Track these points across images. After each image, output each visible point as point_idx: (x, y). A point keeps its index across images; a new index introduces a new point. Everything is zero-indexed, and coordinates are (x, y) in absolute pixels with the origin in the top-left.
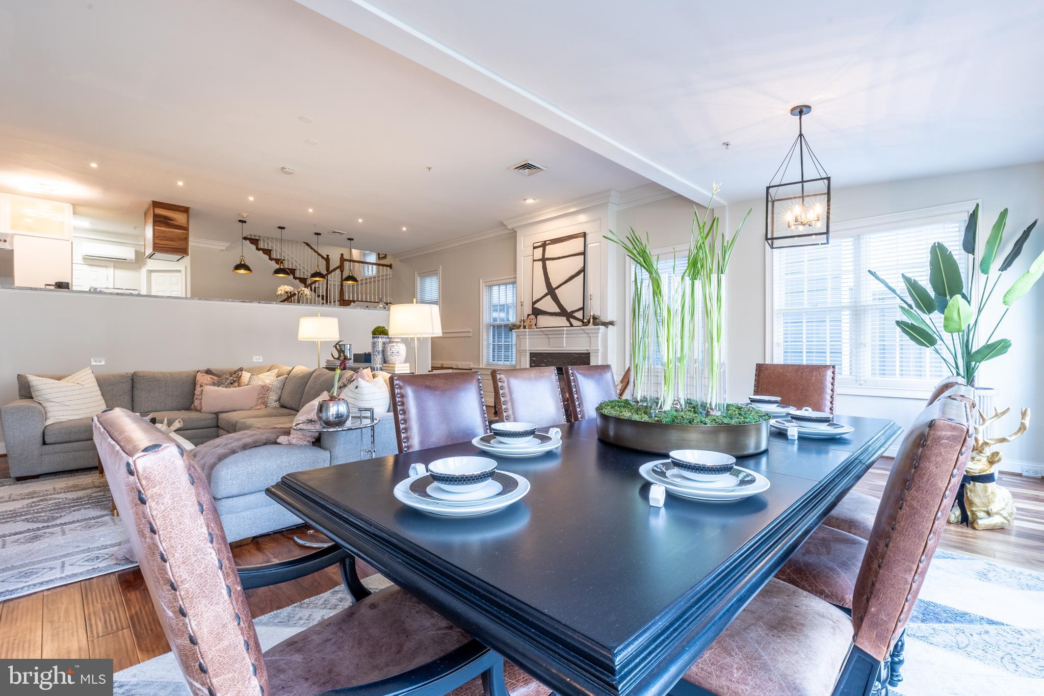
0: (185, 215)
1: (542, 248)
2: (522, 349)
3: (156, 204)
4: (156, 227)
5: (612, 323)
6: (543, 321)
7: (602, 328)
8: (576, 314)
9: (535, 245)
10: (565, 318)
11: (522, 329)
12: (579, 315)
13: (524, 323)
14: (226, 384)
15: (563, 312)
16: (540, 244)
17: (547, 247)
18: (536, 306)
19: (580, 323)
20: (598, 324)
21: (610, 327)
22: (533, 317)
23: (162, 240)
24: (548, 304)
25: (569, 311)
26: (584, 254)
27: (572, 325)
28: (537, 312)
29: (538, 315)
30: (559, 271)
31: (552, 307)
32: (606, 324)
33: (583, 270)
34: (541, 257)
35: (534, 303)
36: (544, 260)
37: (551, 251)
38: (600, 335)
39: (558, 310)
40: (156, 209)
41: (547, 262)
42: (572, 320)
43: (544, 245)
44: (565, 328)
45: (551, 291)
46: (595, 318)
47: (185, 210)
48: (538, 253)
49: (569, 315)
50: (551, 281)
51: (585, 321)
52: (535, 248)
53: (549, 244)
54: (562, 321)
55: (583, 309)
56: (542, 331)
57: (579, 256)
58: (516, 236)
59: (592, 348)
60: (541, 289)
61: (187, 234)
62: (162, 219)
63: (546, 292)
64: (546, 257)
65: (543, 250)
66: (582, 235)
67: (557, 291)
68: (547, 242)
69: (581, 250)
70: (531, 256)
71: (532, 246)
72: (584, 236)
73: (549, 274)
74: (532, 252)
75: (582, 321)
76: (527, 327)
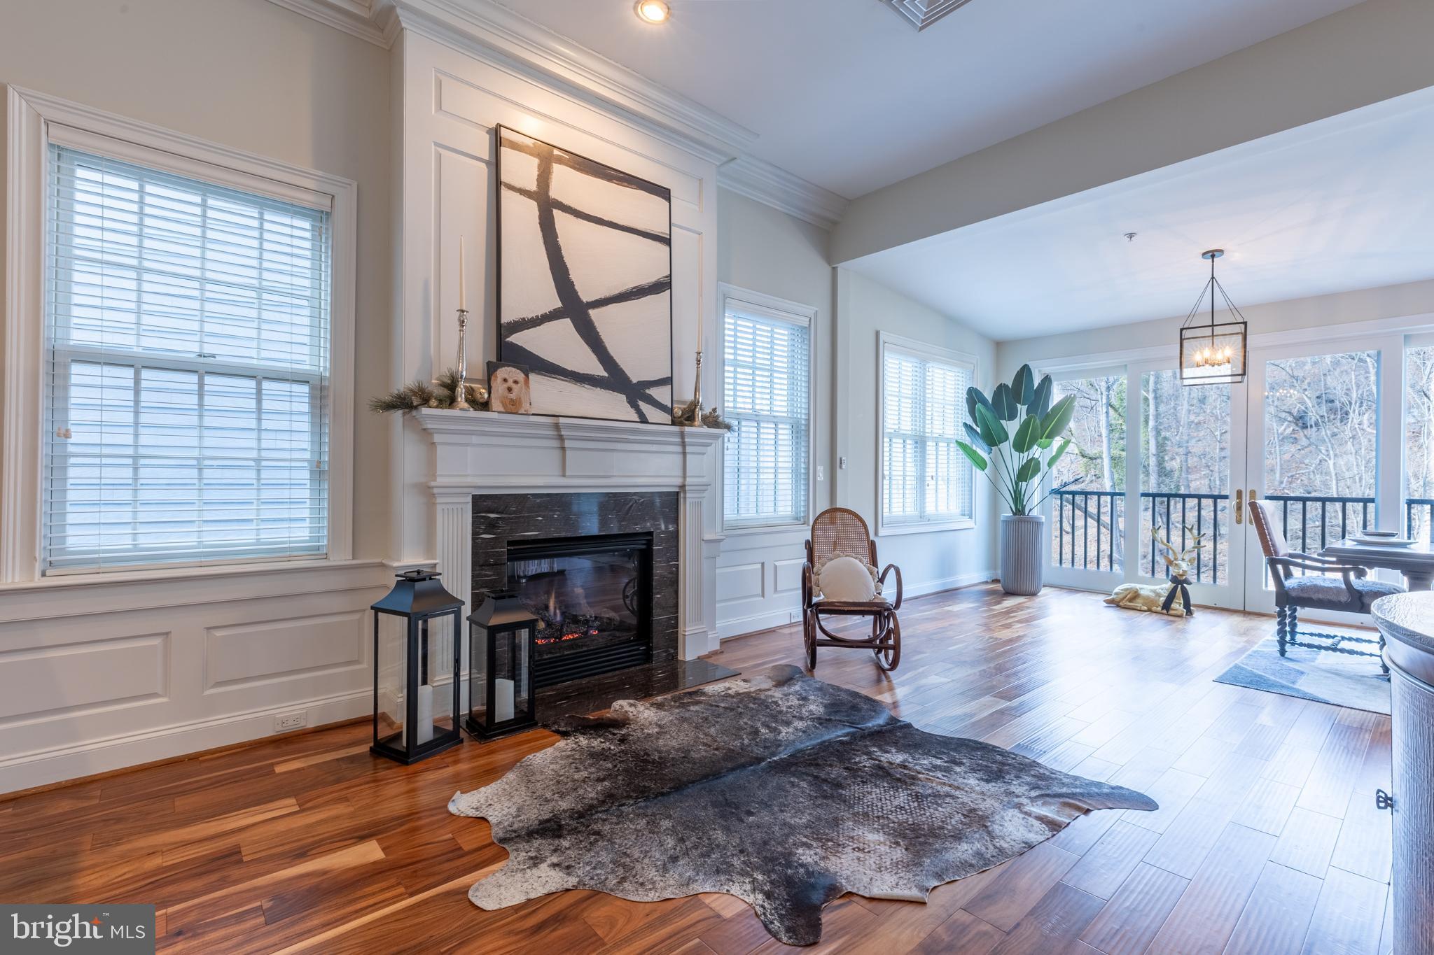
1: (537, 162)
2: (441, 482)
6: (548, 393)
7: (725, 434)
8: (654, 392)
9: (504, 136)
10: (624, 397)
11: (465, 412)
12: (662, 396)
13: (474, 389)
15: (616, 380)
16: (530, 142)
17: (560, 169)
18: (516, 339)
19: (667, 418)
20: (711, 425)
24: (560, 344)
25: (634, 381)
26: (669, 242)
27: (644, 420)
28: (517, 360)
31: (575, 355)
34: (532, 186)
35: (503, 327)
36: (543, 201)
37: (573, 187)
38: (710, 450)
39: (599, 371)
41: (556, 214)
42: (643, 406)
43: (543, 155)
44: (628, 425)
45: (574, 309)
48: (523, 170)
49: (636, 393)
50: (572, 277)
51: (679, 411)
52: (501, 142)
53: (560, 161)
54: (613, 405)
55: (668, 381)
56: (557, 425)
57: (658, 244)
59: (690, 480)
60: (534, 289)
63: (559, 305)
64: (554, 193)
65: (539, 167)
66: (664, 193)
67: (593, 313)
68: (556, 152)
69: (662, 229)
70: (483, 165)
71: (489, 131)
72: (669, 200)
73: (563, 252)
74: (485, 152)
75: (670, 411)
76: (496, 404)
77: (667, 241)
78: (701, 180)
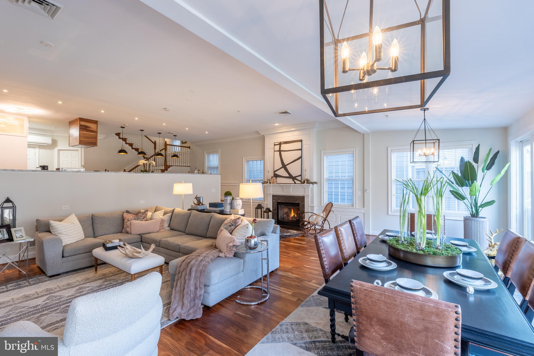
0: (96, 125)
1: (279, 145)
2: (268, 193)
3: (81, 119)
4: (81, 132)
5: (316, 183)
6: (279, 180)
7: (311, 185)
8: (297, 178)
9: (275, 143)
10: (291, 179)
11: (268, 184)
12: (299, 178)
13: (269, 181)
14: (141, 219)
15: (291, 177)
16: (278, 143)
17: (282, 145)
18: (276, 173)
19: (300, 182)
20: (309, 183)
21: (315, 185)
22: (275, 178)
23: (84, 138)
24: (282, 172)
25: (294, 176)
26: (301, 150)
27: (295, 183)
28: (276, 176)
29: (277, 177)
30: (287, 157)
31: (284, 174)
32: (313, 183)
33: (301, 157)
34: (278, 150)
35: (275, 172)
36: (280, 151)
37: (284, 147)
38: (310, 188)
39: (288, 176)
40: (81, 122)
41: (282, 152)
42: (295, 180)
43: (280, 144)
44: (292, 184)
45: (284, 166)
46: (307, 180)
47: (96, 122)
48: (277, 148)
49: (294, 178)
50: (284, 161)
51: (302, 181)
52: (275, 145)
54: (290, 181)
55: (301, 175)
56: (280, 185)
57: (299, 151)
58: (264, 138)
59: (306, 194)
60: (278, 165)
61: (97, 135)
62: (84, 127)
63: (282, 166)
67: (287, 166)
68: (282, 143)
69: (300, 148)
70: (273, 149)
72: (302, 141)
73: (283, 158)
75: (301, 181)
76: (271, 183)
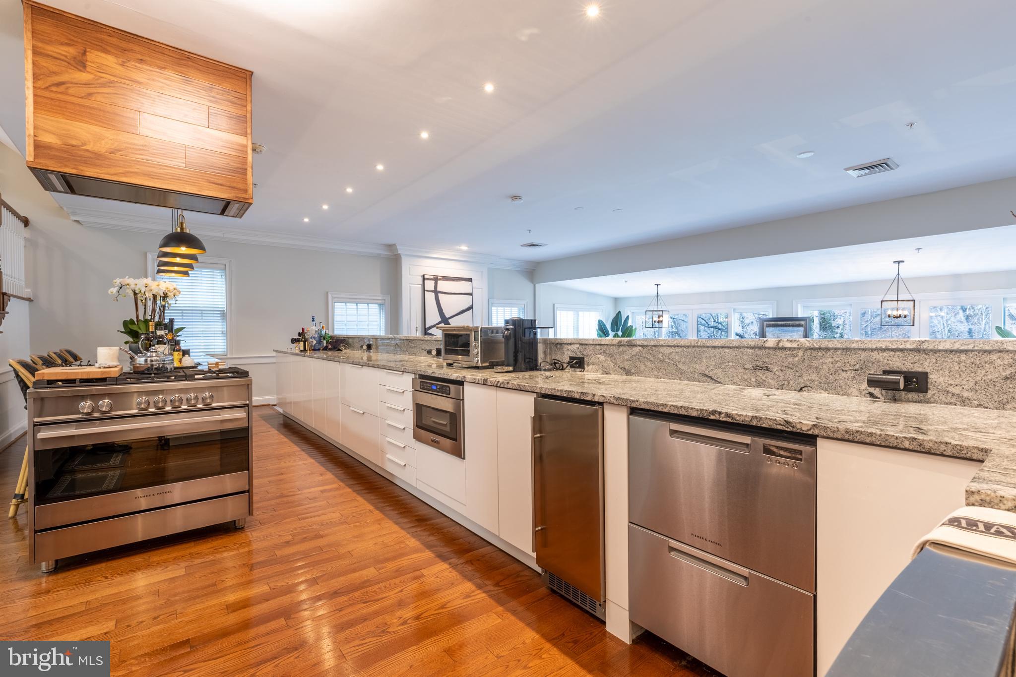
1: (433, 282)
9: (426, 277)
16: (432, 277)
17: (439, 283)
18: (429, 331)
30: (450, 304)
33: (470, 308)
34: (433, 289)
35: (425, 328)
36: (436, 292)
37: (443, 286)
41: (439, 294)
43: (436, 279)
45: (444, 320)
48: (430, 285)
50: (444, 311)
52: (424, 279)
53: (440, 280)
57: (468, 296)
58: (400, 261)
60: (434, 317)
63: (440, 320)
64: (438, 290)
65: (435, 283)
66: (470, 280)
67: (449, 320)
68: (439, 277)
69: (470, 291)
70: (420, 286)
71: (422, 276)
72: (472, 282)
73: (442, 305)
74: (421, 282)
77: (471, 294)
78: (482, 272)
